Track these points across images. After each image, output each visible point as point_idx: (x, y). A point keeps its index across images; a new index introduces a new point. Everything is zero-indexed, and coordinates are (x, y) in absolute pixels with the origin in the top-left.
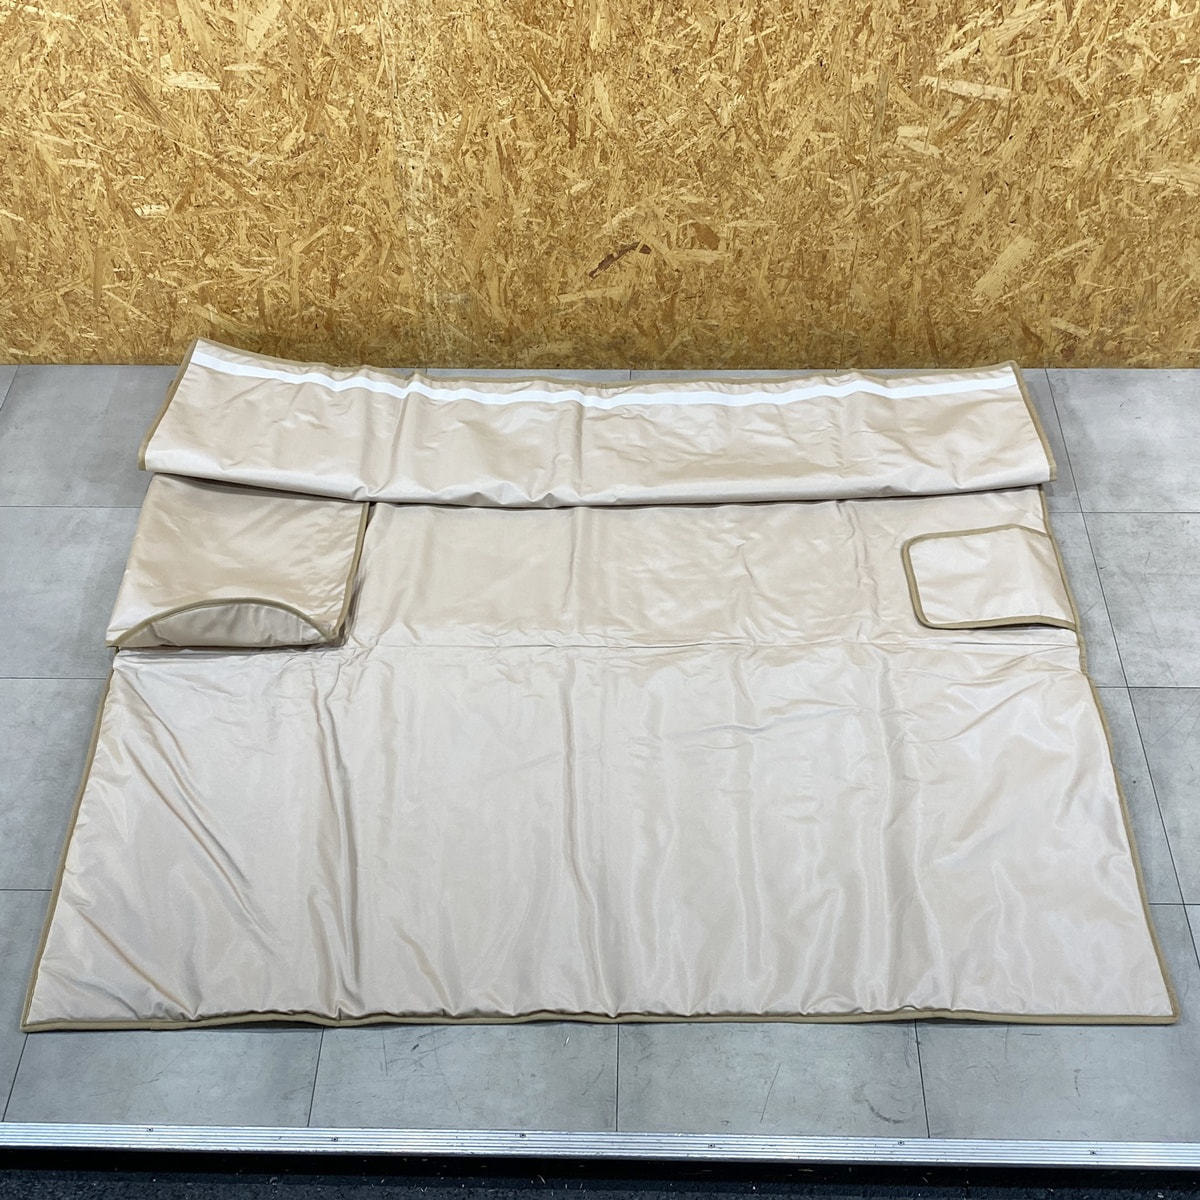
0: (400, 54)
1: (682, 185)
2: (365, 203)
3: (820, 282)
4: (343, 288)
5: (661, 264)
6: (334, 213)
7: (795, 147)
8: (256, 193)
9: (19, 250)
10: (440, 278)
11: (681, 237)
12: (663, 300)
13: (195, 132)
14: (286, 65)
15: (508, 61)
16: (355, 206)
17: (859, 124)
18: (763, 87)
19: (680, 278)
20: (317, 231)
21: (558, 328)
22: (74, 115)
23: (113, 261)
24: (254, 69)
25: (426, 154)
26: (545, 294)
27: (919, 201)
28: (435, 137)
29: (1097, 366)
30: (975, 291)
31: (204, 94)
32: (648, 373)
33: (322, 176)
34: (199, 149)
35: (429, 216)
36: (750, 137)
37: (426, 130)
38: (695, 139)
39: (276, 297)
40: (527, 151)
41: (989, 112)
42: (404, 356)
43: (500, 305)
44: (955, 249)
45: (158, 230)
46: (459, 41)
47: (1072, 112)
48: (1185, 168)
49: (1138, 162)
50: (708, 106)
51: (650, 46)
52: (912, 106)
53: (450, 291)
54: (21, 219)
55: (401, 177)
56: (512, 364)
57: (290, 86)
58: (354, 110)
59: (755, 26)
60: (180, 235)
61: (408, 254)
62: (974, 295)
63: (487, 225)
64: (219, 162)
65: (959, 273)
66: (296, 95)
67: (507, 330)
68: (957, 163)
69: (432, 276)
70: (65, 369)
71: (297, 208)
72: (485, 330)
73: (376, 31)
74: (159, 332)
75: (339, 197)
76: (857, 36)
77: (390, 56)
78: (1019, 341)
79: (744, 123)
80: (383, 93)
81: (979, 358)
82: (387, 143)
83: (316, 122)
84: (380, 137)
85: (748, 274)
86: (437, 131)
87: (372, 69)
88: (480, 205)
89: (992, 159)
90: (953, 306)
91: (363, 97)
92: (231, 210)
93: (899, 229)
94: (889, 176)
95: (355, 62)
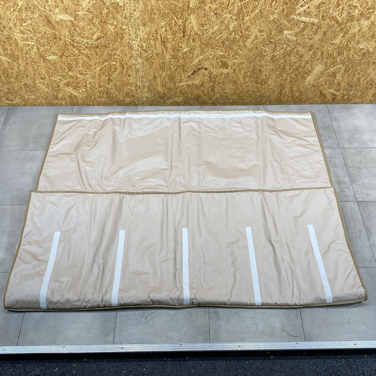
0: (131, 8)
1: (217, 49)
2: (119, 55)
3: (259, 79)
4: (112, 81)
5: (210, 73)
6: (109, 58)
7: (252, 37)
8: (85, 52)
9: (10, 70)
10: (142, 78)
11: (217, 65)
12: (211, 84)
13: (66, 33)
14: (95, 12)
15: (164, 11)
16: (116, 56)
17: (272, 30)
18: (243, 19)
19: (216, 78)
20: (104, 64)
21: (179, 93)
22: (27, 28)
23: (39, 74)
24: (85, 13)
25: (138, 40)
26: (175, 82)
27: (290, 54)
28: (141, 34)
29: (342, 103)
31: (69, 21)
32: (206, 107)
33: (106, 47)
34: (67, 39)
35: (139, 59)
36: (238, 34)
37: (138, 32)
38: (222, 35)
39: (91, 84)
40: (170, 38)
41: (312, 26)
42: (131, 102)
43: (161, 86)
44: (300, 68)
45: (54, 64)
46: (149, 4)
47: (336, 26)
48: (370, 43)
49: (356, 41)
50: (226, 24)
51: (209, 6)
52: (288, 24)
53: (145, 82)
54: (10, 60)
55: (131, 47)
56: (164, 104)
57: (96, 19)
58: (116, 26)
60: (61, 65)
61: (132, 71)
62: (305, 82)
63: (157, 61)
64: (73, 42)
65: (301, 76)
66: (98, 21)
67: (163, 94)
68: (301, 42)
69: (140, 78)
70: (24, 107)
71: (98, 57)
72: (156, 94)
73: (123, 2)
74: (54, 95)
75: (111, 53)
76: (272, 3)
77: (127, 9)
78: (319, 96)
79: (237, 30)
80: (125, 21)
81: (307, 101)
82: (126, 36)
83: (104, 30)
84: (124, 35)
85: (237, 76)
86: (142, 33)
87: (122, 13)
88: (155, 55)
89: (312, 41)
90: (299, 86)
91: (119, 22)
92: (77, 57)
93: (283, 62)
94: (281, 46)
95: (117, 11)
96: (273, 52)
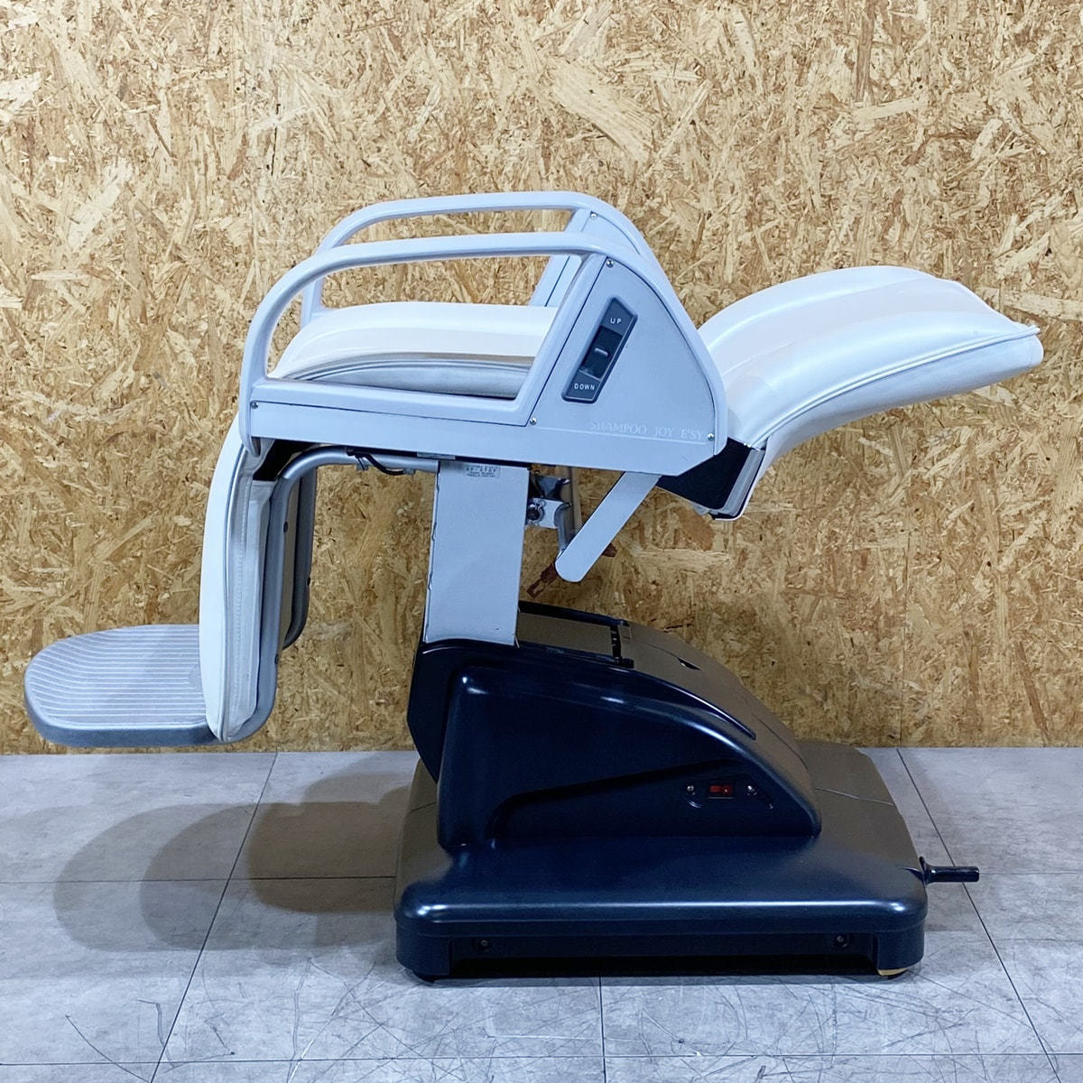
0: (276, 258)
3: (861, 601)
5: (633, 572)
6: (163, 496)
8: (52, 465)
11: (661, 529)
14: (119, 273)
15: (422, 269)
16: (196, 485)
19: (659, 595)
20: (135, 524)
24: (72, 277)
27: (991, 472)
33: (152, 438)
43: (396, 644)
44: (1049, 548)
53: (323, 619)
57: (120, 303)
58: (207, 339)
59: (751, 218)
63: (383, 512)
64: (5, 417)
68: (1037, 415)
71: (109, 489)
72: (371, 684)
73: (246, 226)
75: (173, 470)
77: (263, 261)
83: (152, 355)
85: (755, 585)
87: (237, 280)
88: (375, 481)
90: (1058, 641)
91: (222, 320)
92: (13, 492)
93: (967, 517)
94: (945, 434)
95: (215, 269)
96: (914, 465)
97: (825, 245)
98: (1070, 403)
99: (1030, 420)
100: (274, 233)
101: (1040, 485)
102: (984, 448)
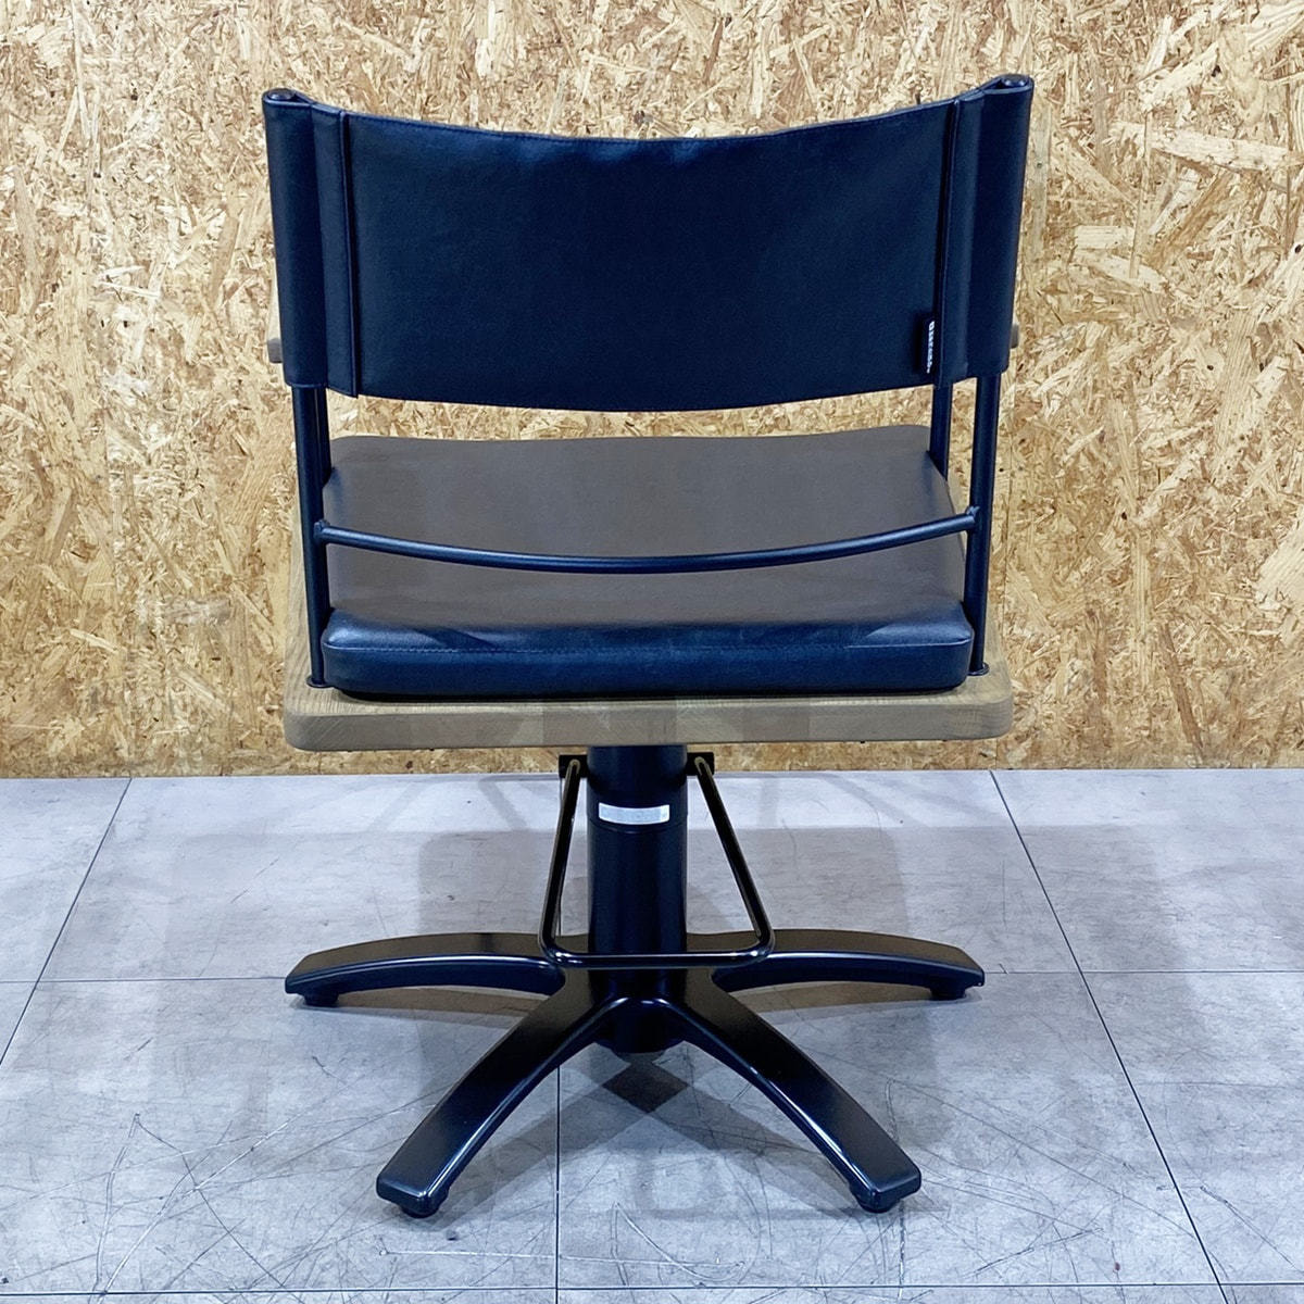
0: (109, 85)
10: (169, 568)
25: (153, 295)
27: (1129, 386)
28: (174, 258)
30: (1264, 587)
35: (154, 428)
37: (154, 241)
41: (1252, 196)
44: (1210, 493)
46: (225, 58)
51: (591, 67)
52: (1099, 185)
53: (190, 595)
55: (101, 345)
58: (13, 202)
59: (789, 26)
62: (1259, 597)
63: (270, 447)
65: (1225, 548)
68: (1193, 303)
69: (153, 564)
73: (64, 39)
77: (89, 89)
80: (71, 166)
82: (76, 275)
84: (63, 259)
86: (176, 245)
87: (53, 117)
88: (257, 405)
89: (1262, 295)
90: (1219, 622)
91: (34, 176)
94: (1065, 333)
95: (21, 101)
97: (894, 62)
98: (1243, 288)
99: (1186, 312)
100: (105, 48)
101: (1198, 404)
102: (1119, 353)
